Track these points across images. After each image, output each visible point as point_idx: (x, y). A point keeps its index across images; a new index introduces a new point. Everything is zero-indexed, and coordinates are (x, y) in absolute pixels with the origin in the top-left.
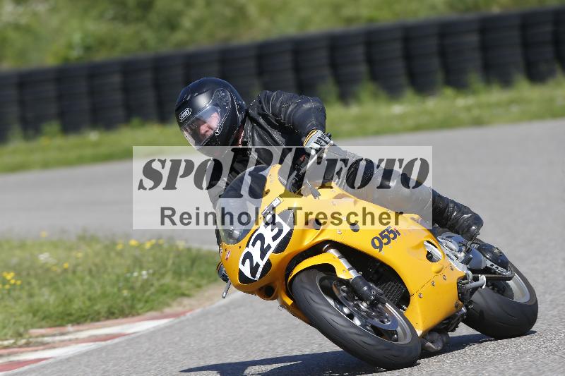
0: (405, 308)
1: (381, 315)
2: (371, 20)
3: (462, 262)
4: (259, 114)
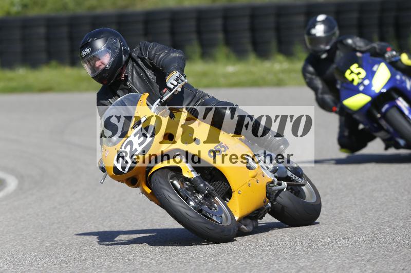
0: (228, 200)
3: (271, 172)
4: (139, 57)
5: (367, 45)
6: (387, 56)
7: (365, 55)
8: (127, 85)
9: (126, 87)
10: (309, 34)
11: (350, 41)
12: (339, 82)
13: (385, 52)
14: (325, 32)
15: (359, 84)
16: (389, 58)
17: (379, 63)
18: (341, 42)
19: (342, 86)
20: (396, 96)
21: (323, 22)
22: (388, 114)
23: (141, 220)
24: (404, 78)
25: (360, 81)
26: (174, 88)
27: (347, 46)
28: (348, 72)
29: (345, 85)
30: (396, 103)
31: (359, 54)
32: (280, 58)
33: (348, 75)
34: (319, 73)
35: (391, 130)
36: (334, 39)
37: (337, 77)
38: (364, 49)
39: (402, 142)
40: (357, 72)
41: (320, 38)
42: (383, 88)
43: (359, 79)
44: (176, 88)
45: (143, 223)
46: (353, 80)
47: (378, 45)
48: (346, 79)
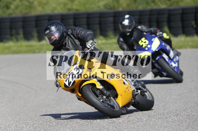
0: (116, 99)
1: (110, 100)
2: (77, 10)
3: (133, 86)
4: (71, 34)
5: (147, 29)
6: (158, 34)
7: (147, 34)
8: (66, 47)
9: (65, 48)
10: (121, 24)
11: (139, 27)
12: (135, 46)
13: (157, 33)
14: (129, 23)
15: (145, 47)
16: (159, 35)
17: (154, 37)
18: (135, 27)
19: (137, 48)
20: (162, 53)
21: (128, 18)
22: (159, 61)
23: (34, 116)
24: (166, 44)
25: (146, 45)
26: (90, 48)
27: (138, 29)
28: (140, 41)
29: (138, 47)
30: (162, 56)
31: (145, 33)
32: (101, 37)
33: (140, 43)
34: (126, 41)
35: (160, 68)
36: (133, 26)
37: (134, 44)
38: (146, 31)
39: (165, 74)
40: (144, 42)
41: (126, 26)
42: (156, 49)
43: (145, 44)
44: (91, 48)
45: (35, 117)
46: (143, 45)
47: (153, 29)
48: (139, 44)
